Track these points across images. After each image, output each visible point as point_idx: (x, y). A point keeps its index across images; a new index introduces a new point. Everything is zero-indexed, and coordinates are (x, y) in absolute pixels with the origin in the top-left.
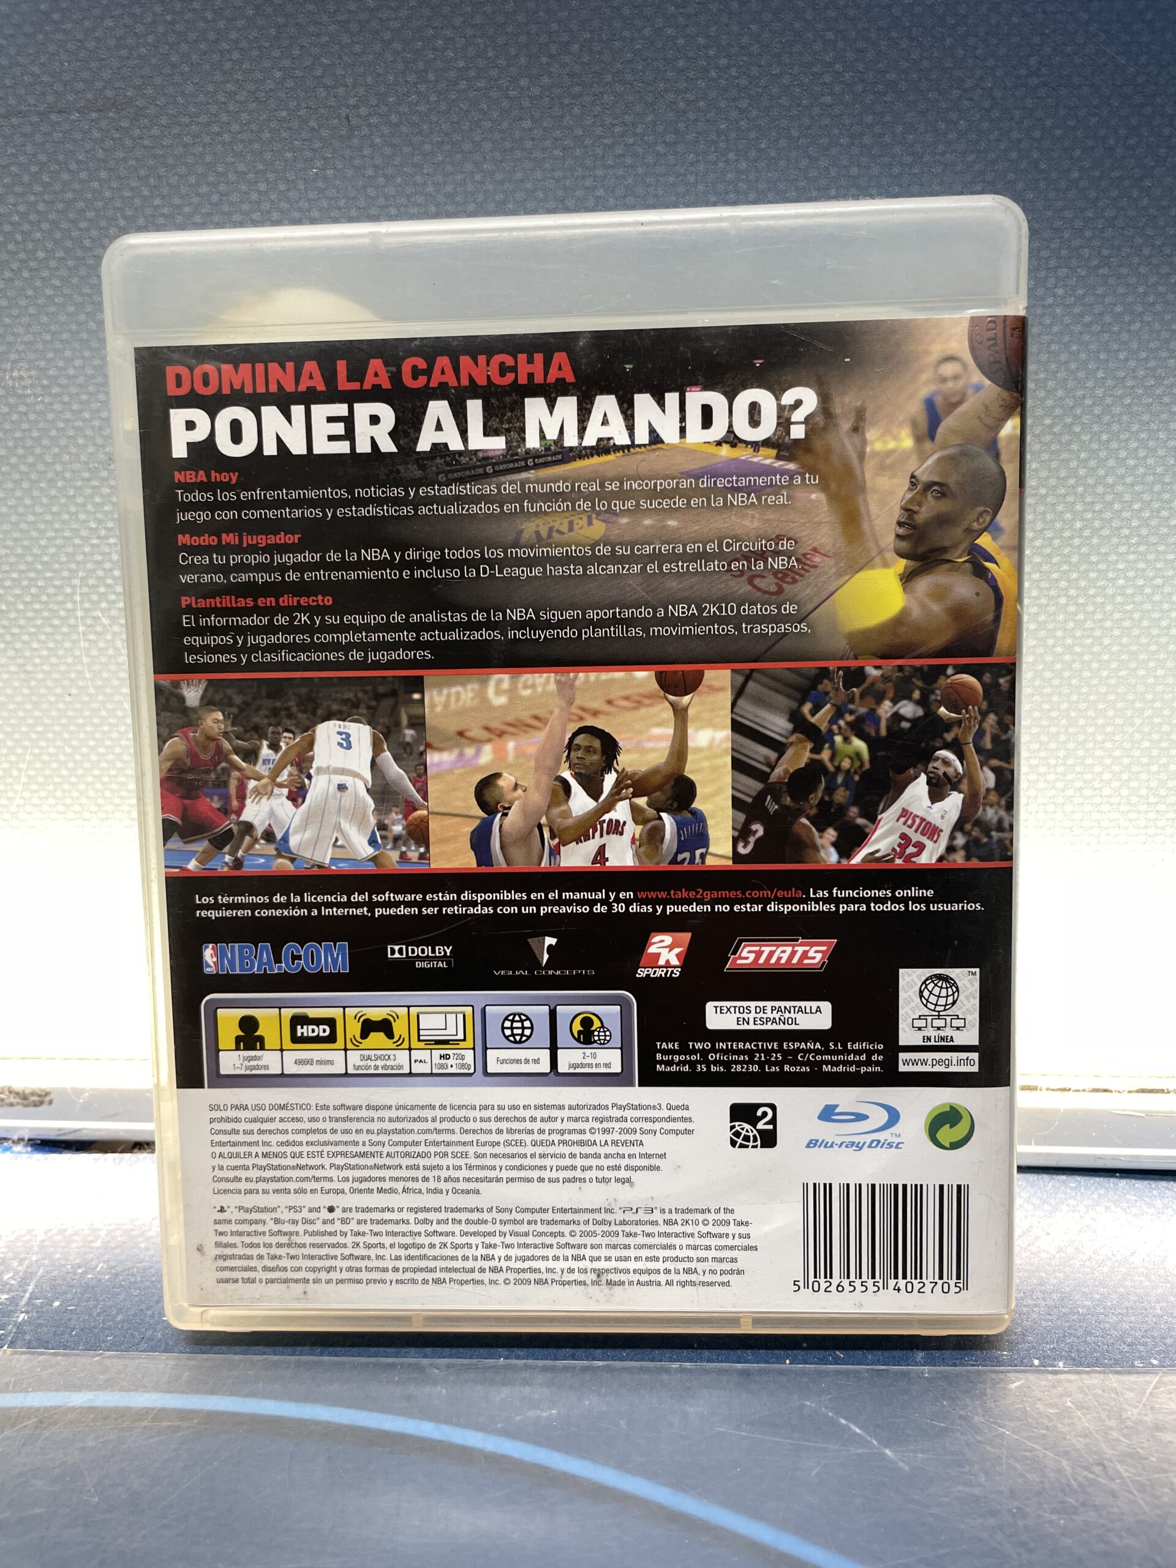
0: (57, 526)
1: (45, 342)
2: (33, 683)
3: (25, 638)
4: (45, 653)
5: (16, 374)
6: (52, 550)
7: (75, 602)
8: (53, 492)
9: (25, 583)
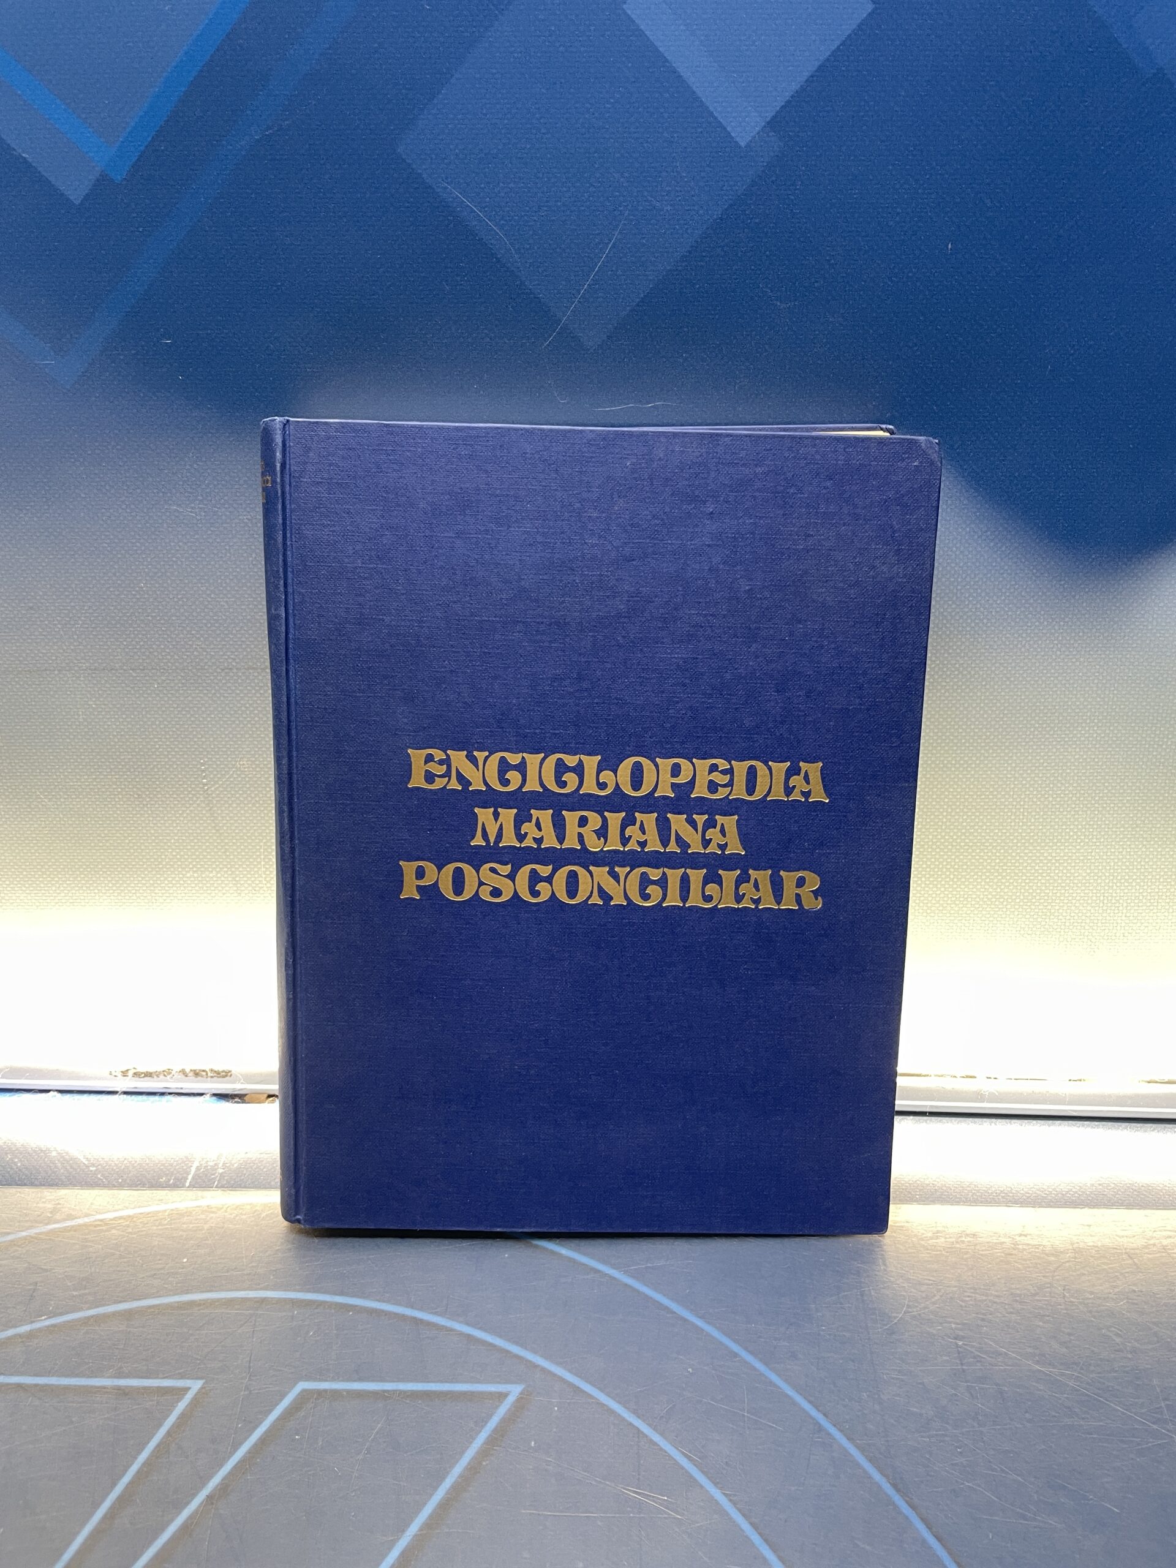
0: (255, 822)
1: (255, 751)
2: (239, 885)
3: (237, 866)
4: (245, 873)
5: (241, 763)
6: (252, 831)
7: (260, 852)
8: (254, 808)
9: (238, 844)
